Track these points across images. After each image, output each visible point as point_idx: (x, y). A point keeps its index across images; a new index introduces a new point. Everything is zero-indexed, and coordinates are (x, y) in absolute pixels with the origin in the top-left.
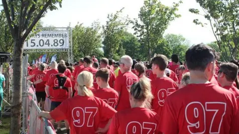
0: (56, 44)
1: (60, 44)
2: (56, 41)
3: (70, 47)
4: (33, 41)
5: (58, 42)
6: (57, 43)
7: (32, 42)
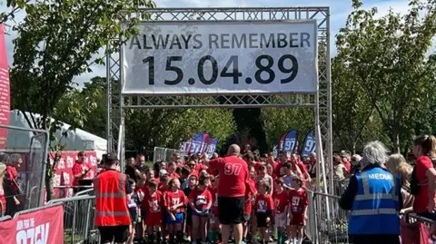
0: (265, 76)
1: (280, 75)
2: (265, 63)
3: (323, 86)
4: (173, 64)
5: (275, 68)
6: (267, 69)
7: (169, 67)
